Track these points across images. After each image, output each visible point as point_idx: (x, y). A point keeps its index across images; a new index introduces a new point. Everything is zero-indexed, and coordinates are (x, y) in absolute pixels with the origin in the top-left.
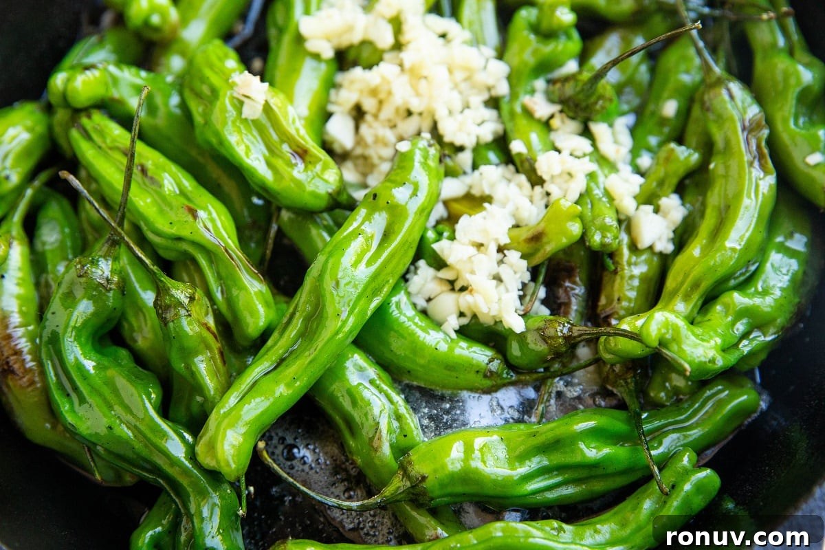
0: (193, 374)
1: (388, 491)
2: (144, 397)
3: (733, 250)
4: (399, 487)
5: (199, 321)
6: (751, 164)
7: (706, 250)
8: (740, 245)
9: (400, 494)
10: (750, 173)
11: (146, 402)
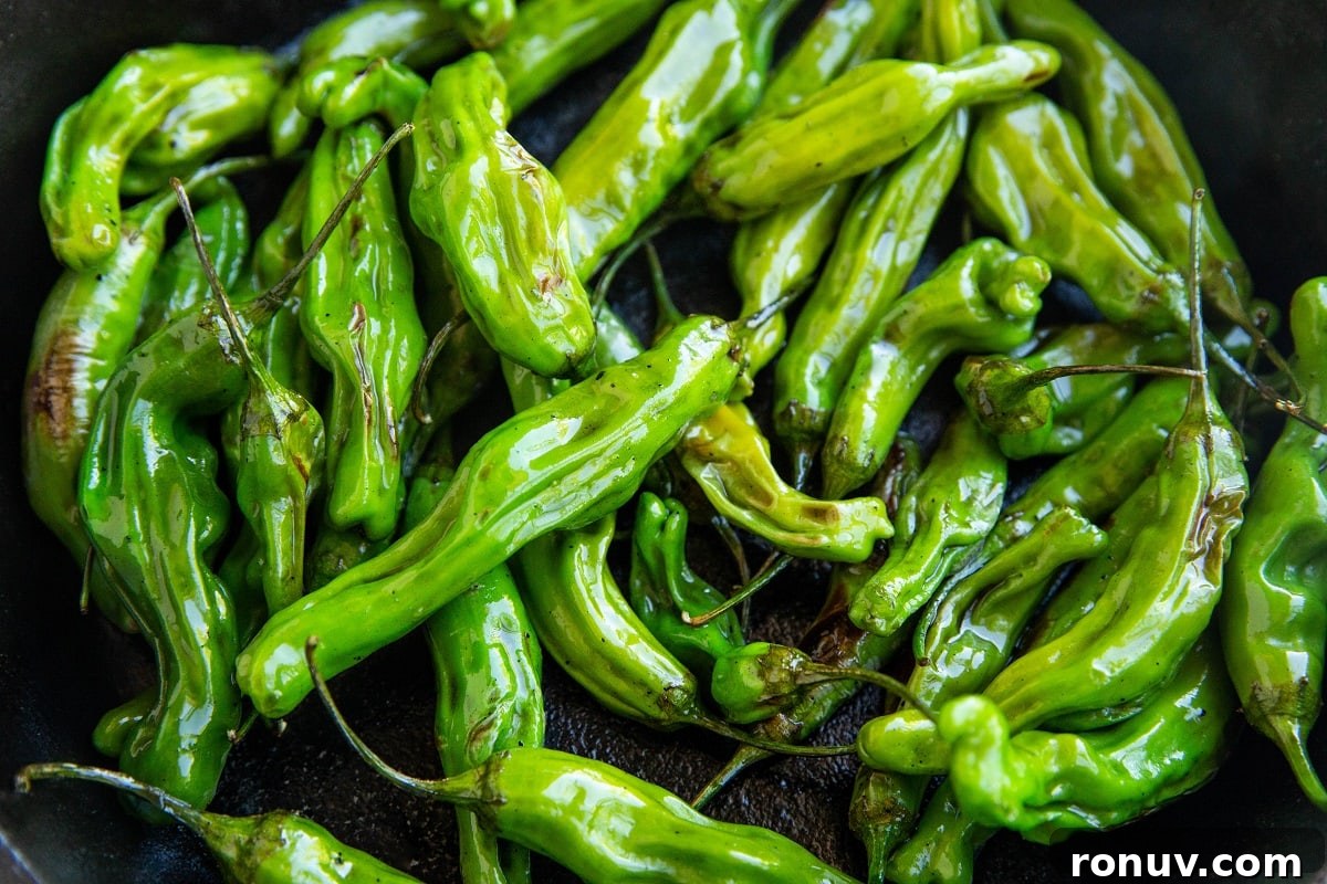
0: (261, 522)
1: (451, 784)
2: (192, 522)
3: (1098, 674)
4: (467, 789)
5: (289, 452)
6: (1192, 557)
7: (1069, 660)
8: (1112, 671)
9: (463, 798)
10: (1181, 569)
11: (193, 531)
